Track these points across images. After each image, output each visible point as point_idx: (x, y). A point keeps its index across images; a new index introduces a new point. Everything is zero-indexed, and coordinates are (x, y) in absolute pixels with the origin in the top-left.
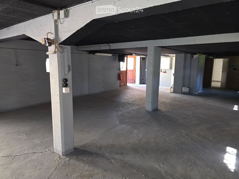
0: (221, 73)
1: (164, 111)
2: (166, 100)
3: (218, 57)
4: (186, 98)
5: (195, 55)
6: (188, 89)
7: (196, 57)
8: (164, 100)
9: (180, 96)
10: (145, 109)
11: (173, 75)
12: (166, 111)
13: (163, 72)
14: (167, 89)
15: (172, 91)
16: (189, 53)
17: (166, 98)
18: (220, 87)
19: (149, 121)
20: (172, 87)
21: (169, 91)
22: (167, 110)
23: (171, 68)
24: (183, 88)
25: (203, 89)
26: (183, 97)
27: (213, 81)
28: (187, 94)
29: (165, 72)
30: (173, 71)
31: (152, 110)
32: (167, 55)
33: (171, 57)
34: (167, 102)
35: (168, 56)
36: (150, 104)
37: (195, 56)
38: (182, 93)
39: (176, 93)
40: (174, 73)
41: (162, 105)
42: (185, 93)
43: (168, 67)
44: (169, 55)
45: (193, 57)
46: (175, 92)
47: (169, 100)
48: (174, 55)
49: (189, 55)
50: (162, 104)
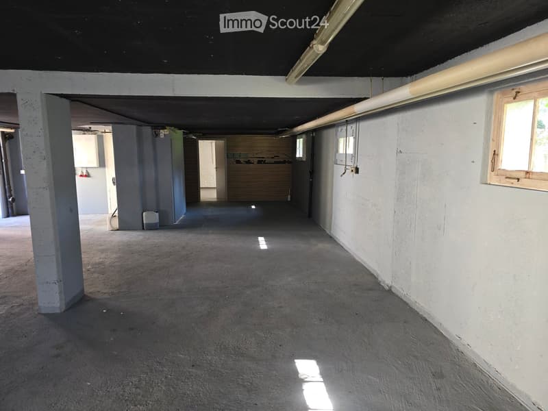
0: (214, 171)
1: (106, 296)
2: (103, 256)
3: (207, 136)
4: (156, 241)
5: (161, 131)
6: (157, 214)
7: (165, 135)
8: (97, 260)
9: (141, 237)
10: (36, 308)
11: (114, 183)
12: (113, 293)
13: (81, 176)
14: (100, 223)
15: (117, 227)
16: (148, 123)
17: (102, 251)
18: (216, 200)
19: (57, 356)
20: (113, 216)
21: (107, 228)
22: (115, 291)
23: (102, 163)
24: (144, 214)
25: (187, 210)
26: (148, 239)
27: (202, 188)
28: (157, 229)
29: (86, 176)
30: (111, 171)
31: (64, 308)
32: (87, 127)
33: (100, 133)
34: (108, 262)
35: (89, 130)
36: (56, 288)
37: (163, 133)
38: (143, 229)
39: (129, 230)
40: (114, 176)
41: (96, 275)
42: (151, 227)
43: (93, 161)
44: (94, 127)
45: (157, 135)
46: (124, 226)
47: (115, 256)
48: (109, 128)
49: (147, 130)
50: (94, 272)
